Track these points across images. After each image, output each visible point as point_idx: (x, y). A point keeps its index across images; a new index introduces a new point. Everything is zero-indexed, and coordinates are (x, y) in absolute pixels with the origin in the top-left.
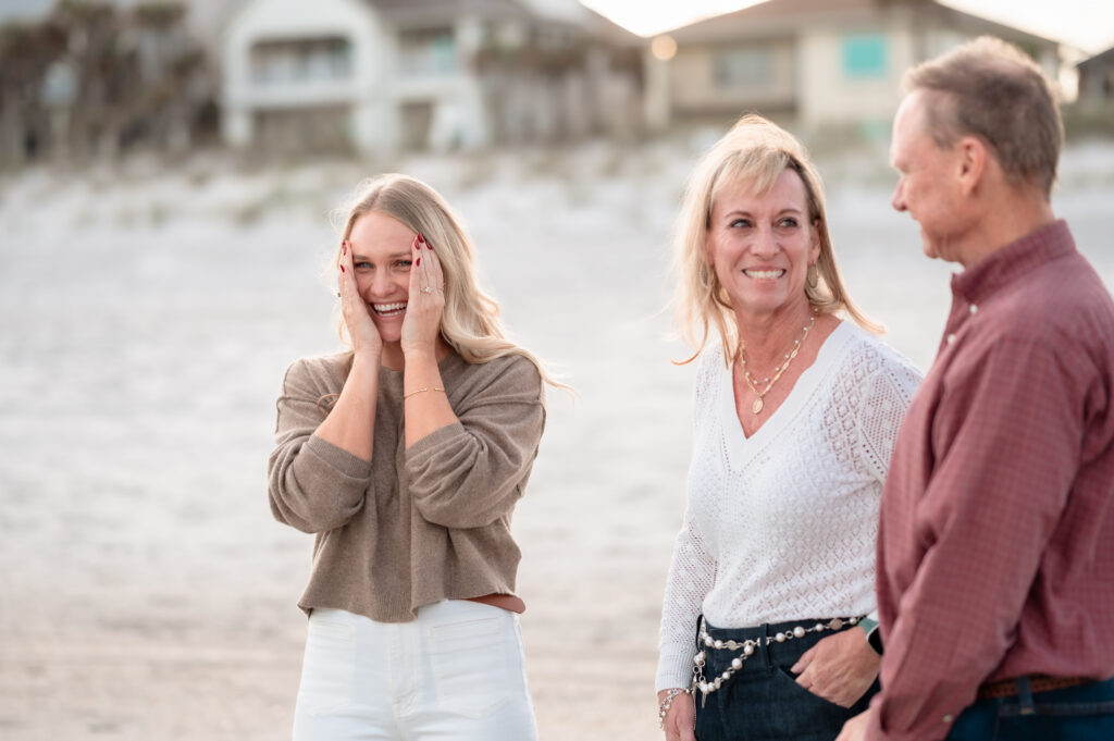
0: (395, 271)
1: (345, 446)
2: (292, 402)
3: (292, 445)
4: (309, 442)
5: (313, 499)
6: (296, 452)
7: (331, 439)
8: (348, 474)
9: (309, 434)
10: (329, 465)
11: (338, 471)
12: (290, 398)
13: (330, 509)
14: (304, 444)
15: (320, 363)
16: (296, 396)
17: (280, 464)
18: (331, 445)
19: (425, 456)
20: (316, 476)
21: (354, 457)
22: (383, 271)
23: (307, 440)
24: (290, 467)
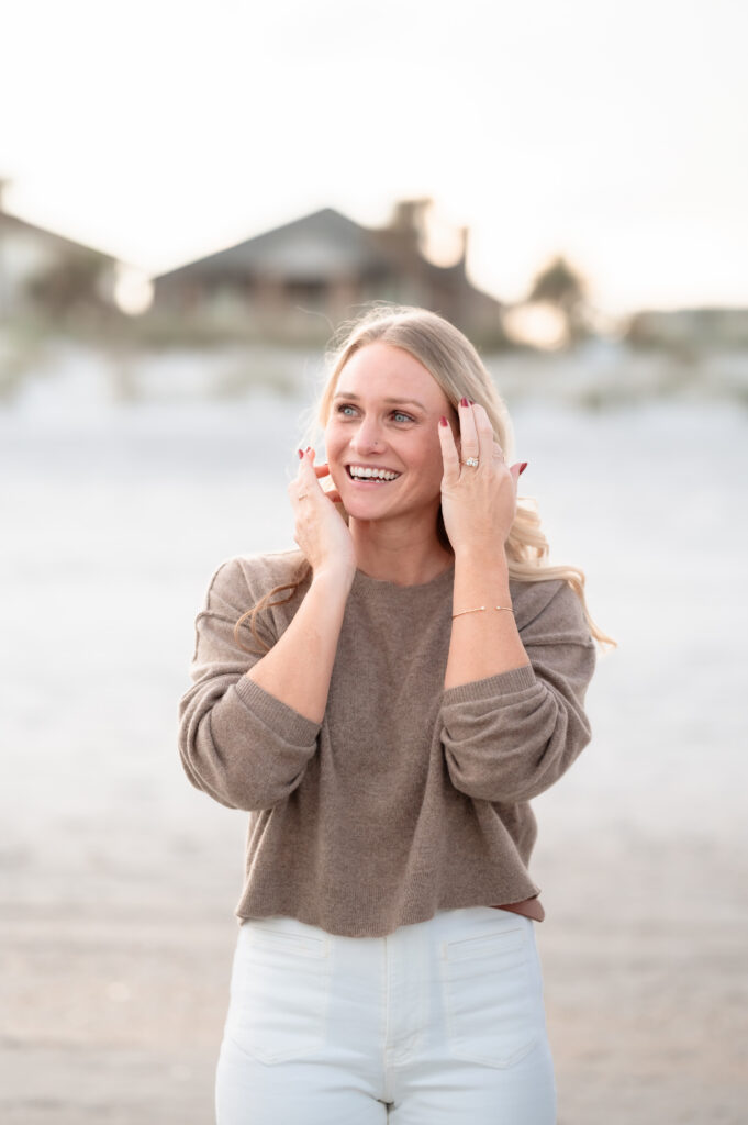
0: (388, 426)
1: (289, 700)
2: (215, 622)
3: (211, 687)
4: (239, 685)
5: (234, 768)
6: (218, 696)
7: (270, 685)
8: (287, 741)
9: (240, 672)
10: (264, 726)
11: (275, 735)
12: (213, 616)
13: (256, 786)
14: (231, 688)
15: (262, 565)
16: (221, 614)
17: (192, 711)
18: (269, 696)
19: (489, 705)
20: (243, 737)
21: (300, 717)
22: (373, 420)
23: (235, 681)
24: (207, 717)
